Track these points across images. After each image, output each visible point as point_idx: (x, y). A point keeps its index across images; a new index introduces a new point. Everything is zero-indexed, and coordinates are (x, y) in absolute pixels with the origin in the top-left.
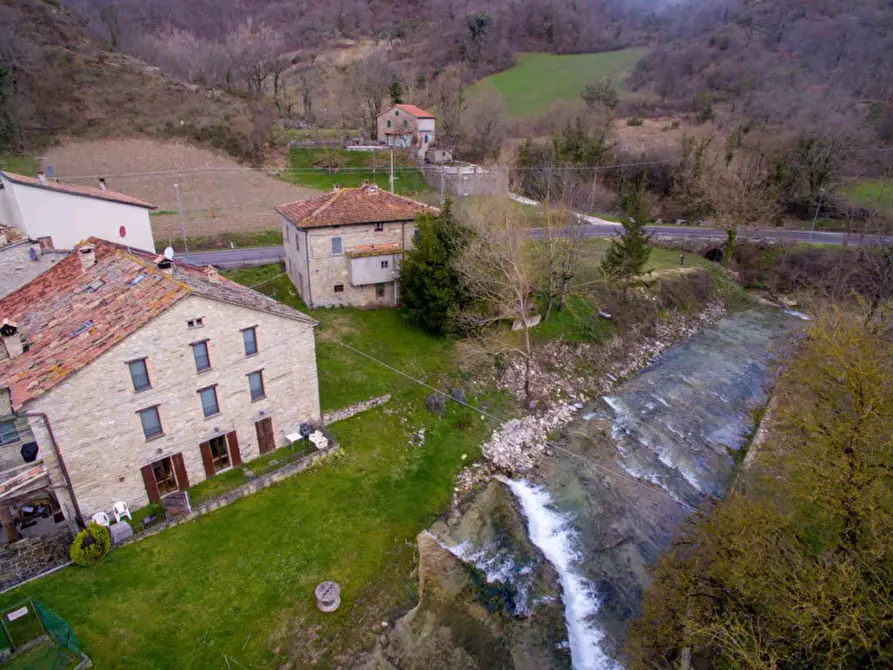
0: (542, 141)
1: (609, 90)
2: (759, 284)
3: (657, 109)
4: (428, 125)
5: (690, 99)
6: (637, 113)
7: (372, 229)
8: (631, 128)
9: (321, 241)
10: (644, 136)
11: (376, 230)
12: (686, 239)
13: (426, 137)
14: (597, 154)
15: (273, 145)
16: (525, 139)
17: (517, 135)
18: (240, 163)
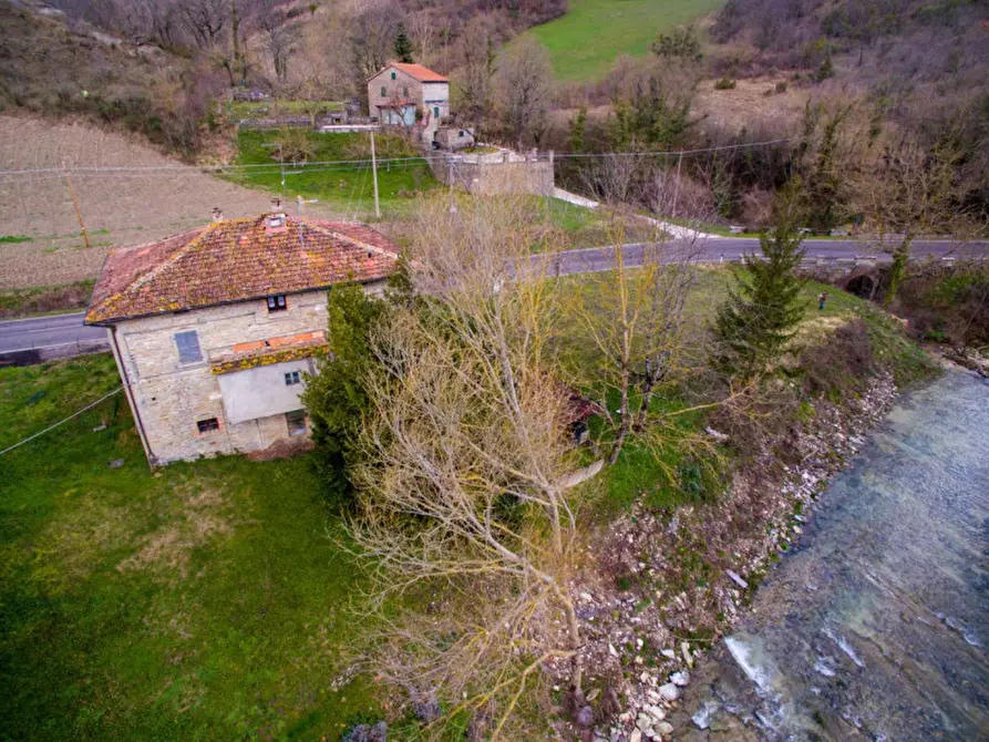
0: (601, 113)
1: (690, 42)
2: (934, 333)
3: (754, 66)
4: (440, 92)
5: (799, 51)
6: (728, 72)
7: (263, 309)
8: (720, 92)
9: (149, 342)
10: (738, 104)
11: (271, 310)
12: (820, 262)
13: (436, 110)
14: (679, 131)
15: (213, 126)
16: (578, 111)
17: (566, 106)
18: (165, 153)
